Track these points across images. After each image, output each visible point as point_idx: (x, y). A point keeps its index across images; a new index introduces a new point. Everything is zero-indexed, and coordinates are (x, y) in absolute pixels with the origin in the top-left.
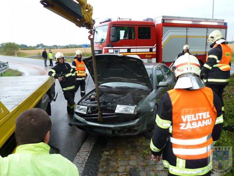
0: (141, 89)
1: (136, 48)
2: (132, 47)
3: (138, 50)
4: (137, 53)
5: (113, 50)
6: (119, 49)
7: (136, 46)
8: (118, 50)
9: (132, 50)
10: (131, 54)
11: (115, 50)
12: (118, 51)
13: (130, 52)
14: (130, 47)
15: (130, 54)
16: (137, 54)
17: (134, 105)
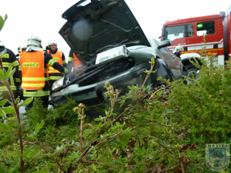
1: (195, 46)
14: (186, 45)
15: (187, 52)
16: (195, 52)
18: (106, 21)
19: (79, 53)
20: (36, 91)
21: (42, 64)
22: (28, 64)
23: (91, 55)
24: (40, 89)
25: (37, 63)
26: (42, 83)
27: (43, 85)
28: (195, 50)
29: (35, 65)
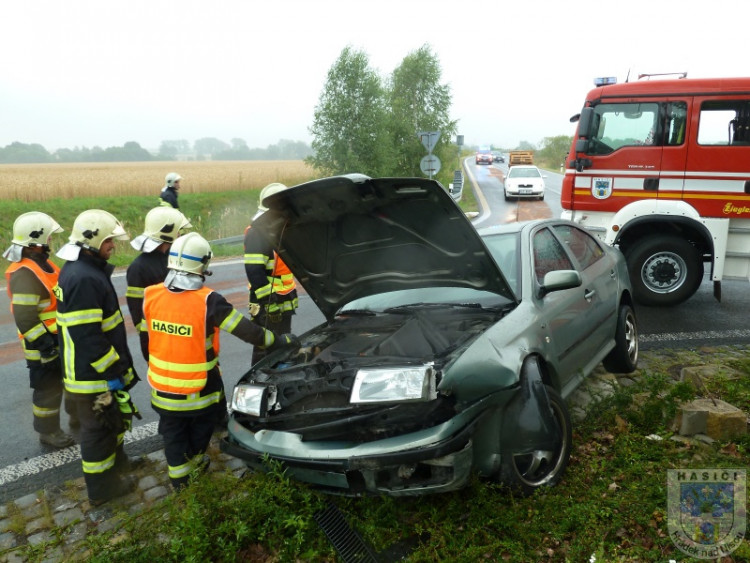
0: (471, 306)
1: (685, 177)
2: (663, 173)
3: (691, 186)
4: (686, 196)
5: (589, 179)
6: (613, 176)
7: (685, 170)
8: (610, 180)
9: (663, 185)
10: (660, 195)
11: (595, 180)
12: (608, 183)
13: (658, 192)
14: (656, 173)
15: (655, 195)
16: (682, 199)
17: (420, 364)
18: (391, 222)
19: (306, 275)
20: (183, 397)
21: (201, 327)
22: (163, 325)
23: (342, 285)
24: (193, 391)
25: (187, 326)
26: (199, 378)
27: (201, 383)
28: (683, 192)
29: (182, 331)
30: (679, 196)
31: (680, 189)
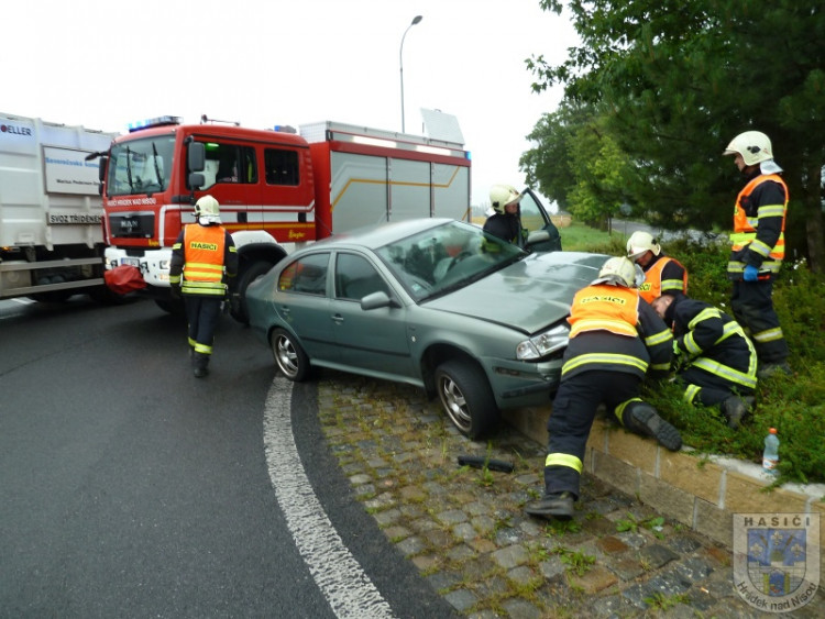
1: (263, 211)
2: (249, 207)
3: (268, 217)
4: (266, 226)
7: (262, 204)
9: (251, 218)
13: (247, 224)
14: (244, 207)
15: (246, 227)
28: (263, 223)
30: (261, 226)
31: (261, 220)
